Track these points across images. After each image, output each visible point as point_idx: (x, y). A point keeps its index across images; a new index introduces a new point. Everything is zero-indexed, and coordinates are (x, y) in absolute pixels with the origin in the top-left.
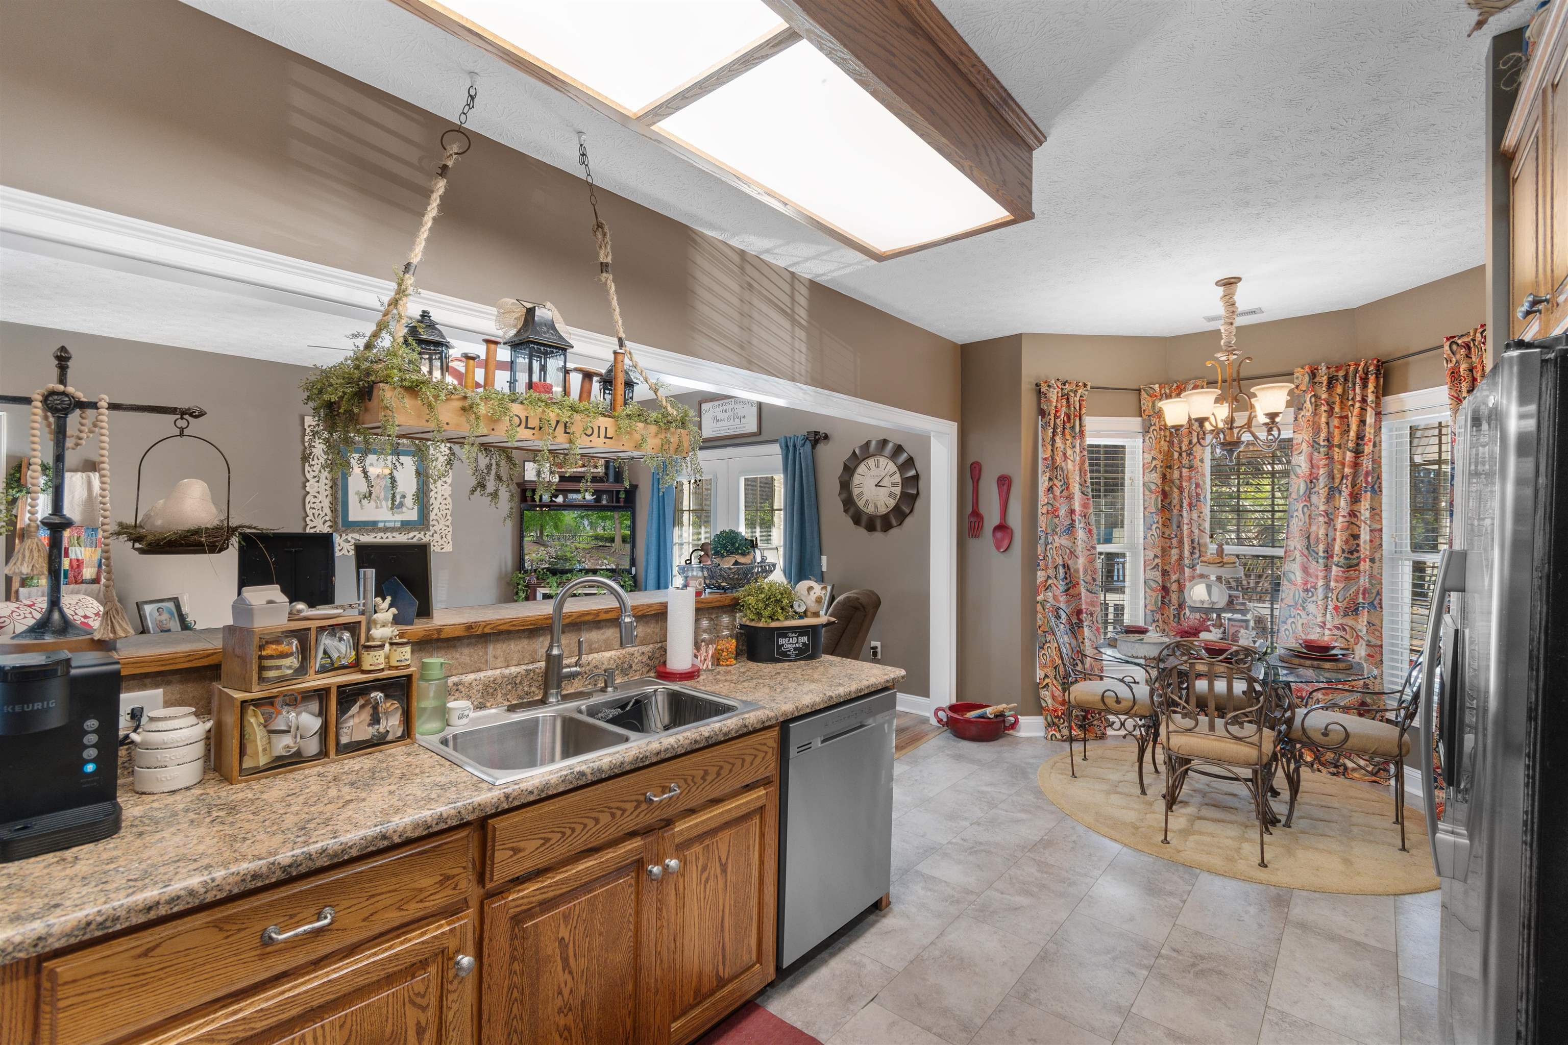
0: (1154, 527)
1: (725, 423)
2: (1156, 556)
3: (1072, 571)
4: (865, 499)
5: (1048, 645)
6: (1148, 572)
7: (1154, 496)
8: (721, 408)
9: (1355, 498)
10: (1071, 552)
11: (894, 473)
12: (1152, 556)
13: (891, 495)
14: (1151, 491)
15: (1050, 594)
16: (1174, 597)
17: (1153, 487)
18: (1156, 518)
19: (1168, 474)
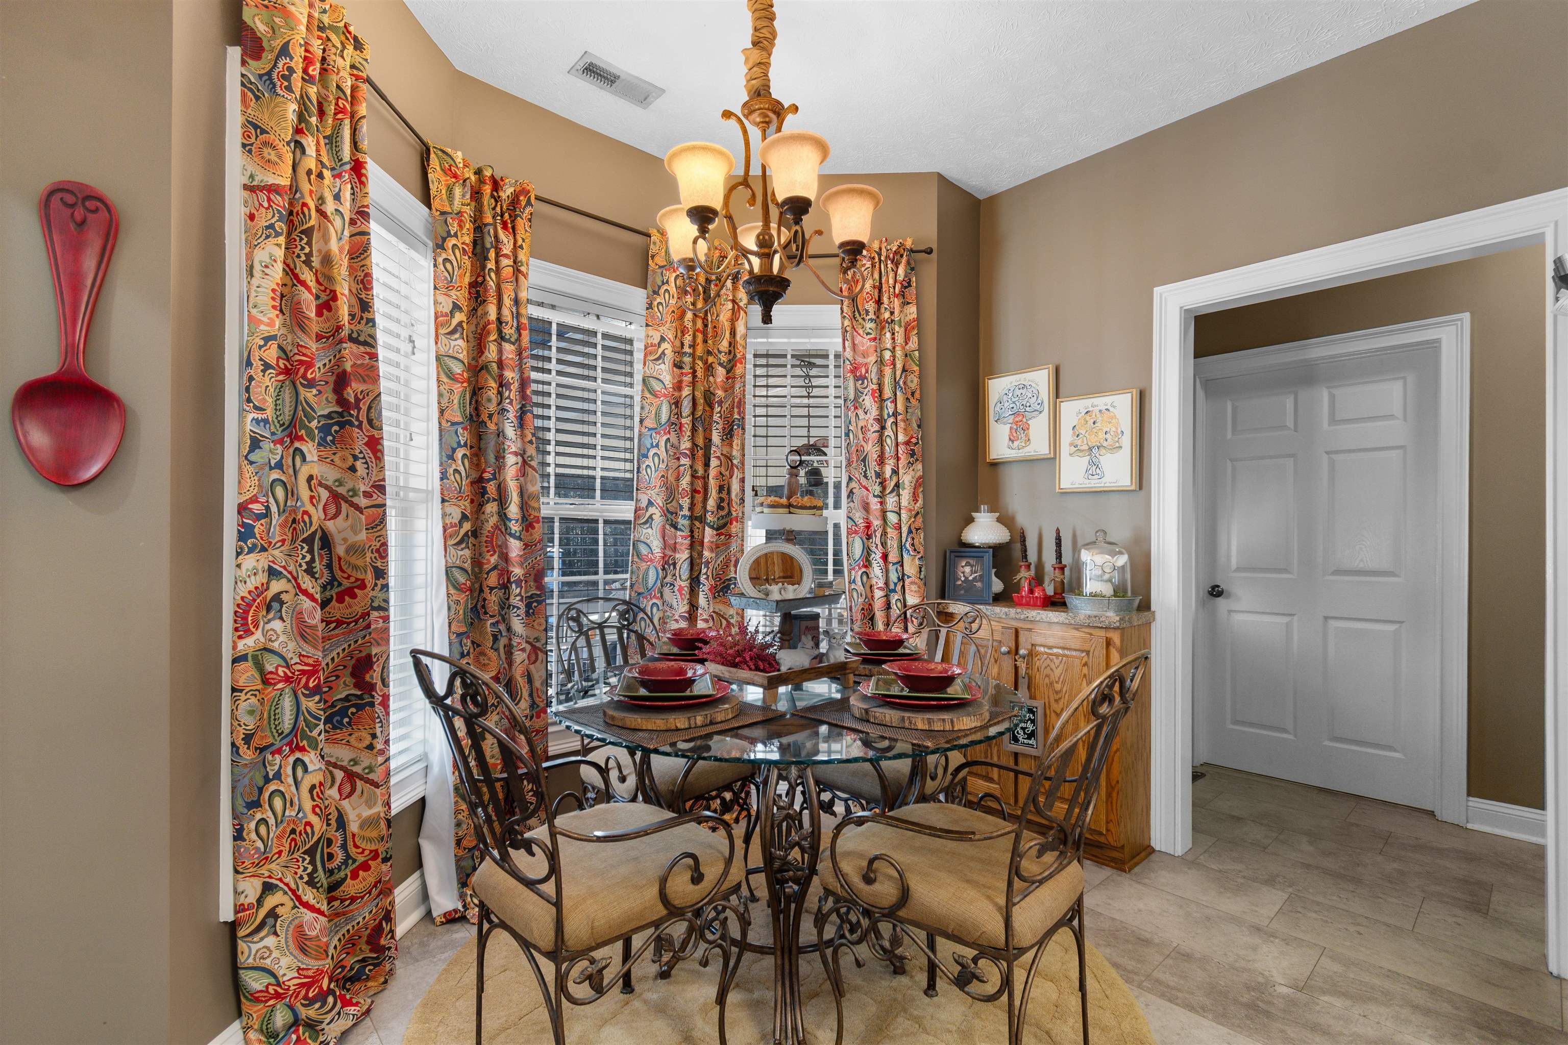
0: (460, 453)
2: (464, 517)
3: (340, 550)
5: (272, 787)
6: (452, 550)
7: (458, 388)
9: (728, 435)
10: (336, 497)
12: (456, 514)
14: (451, 376)
15: (277, 625)
16: (493, 599)
17: (457, 369)
18: (464, 436)
19: (479, 347)
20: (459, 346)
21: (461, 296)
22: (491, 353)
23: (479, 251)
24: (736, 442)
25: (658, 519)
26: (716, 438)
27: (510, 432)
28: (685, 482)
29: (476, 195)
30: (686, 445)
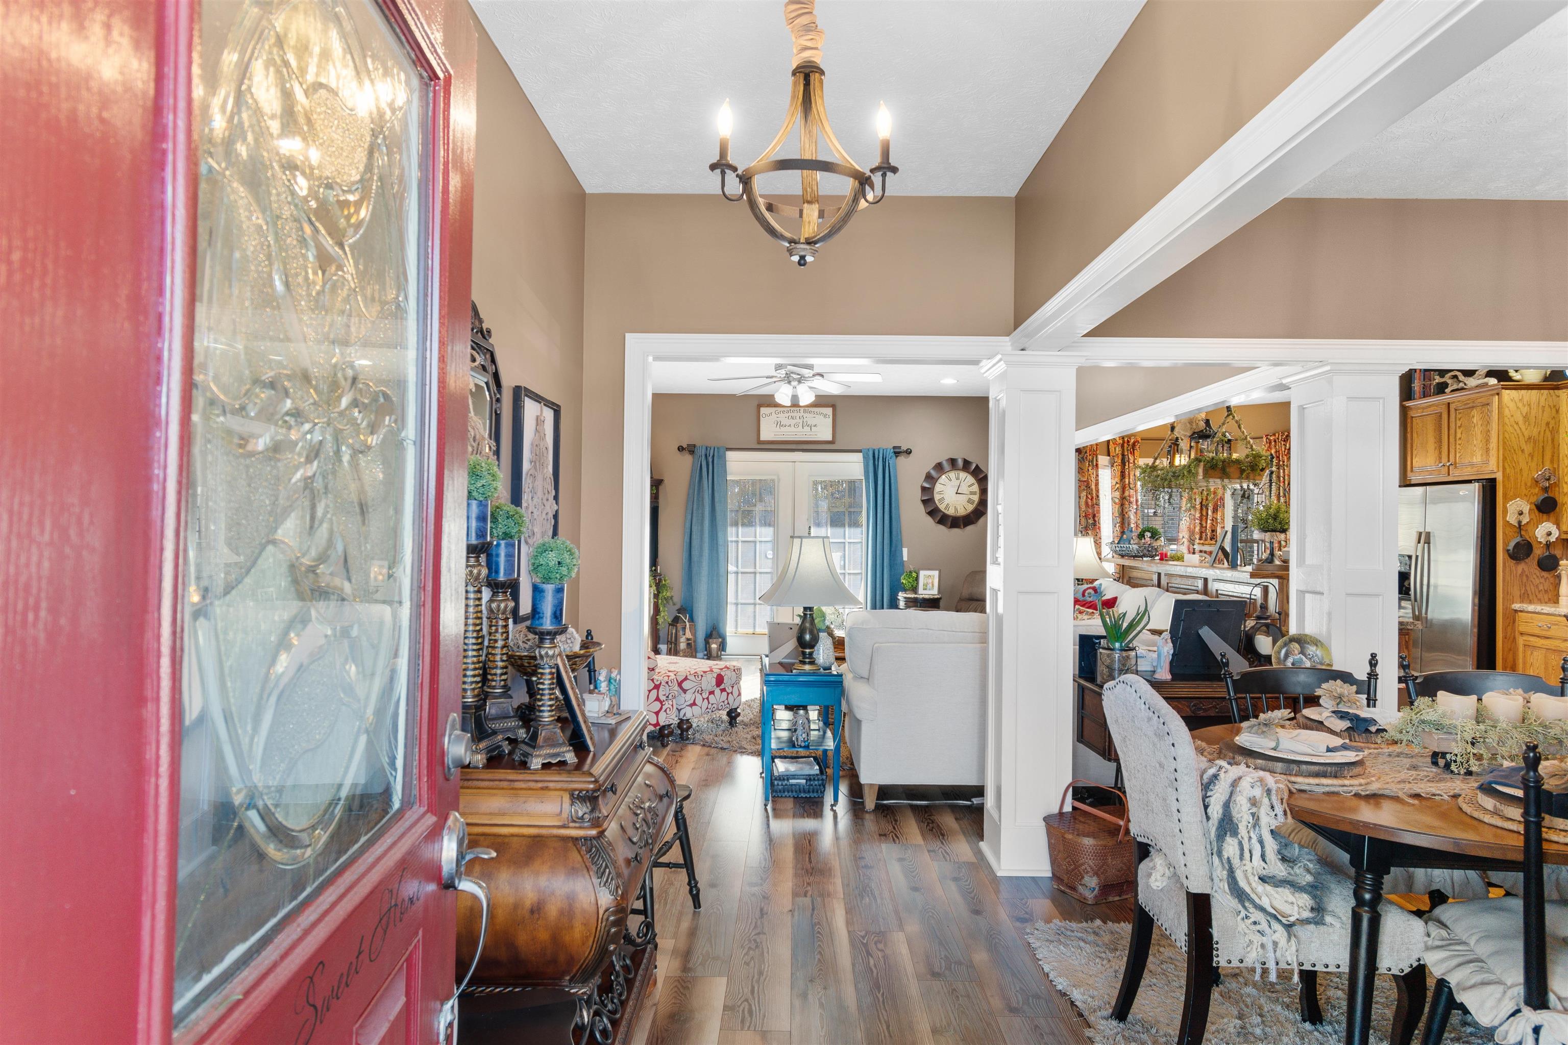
1: (792, 429)
4: (946, 503)
8: (787, 415)
9: (1215, 510)
11: (973, 484)
13: (970, 501)
17: (1117, 501)
18: (1119, 520)
19: (1123, 492)
20: (1117, 494)
21: (1117, 480)
22: (1127, 494)
23: (1123, 463)
24: (1219, 513)
25: (1186, 543)
26: (1210, 513)
27: (1132, 517)
28: (1197, 529)
29: (1123, 446)
30: (1198, 515)
